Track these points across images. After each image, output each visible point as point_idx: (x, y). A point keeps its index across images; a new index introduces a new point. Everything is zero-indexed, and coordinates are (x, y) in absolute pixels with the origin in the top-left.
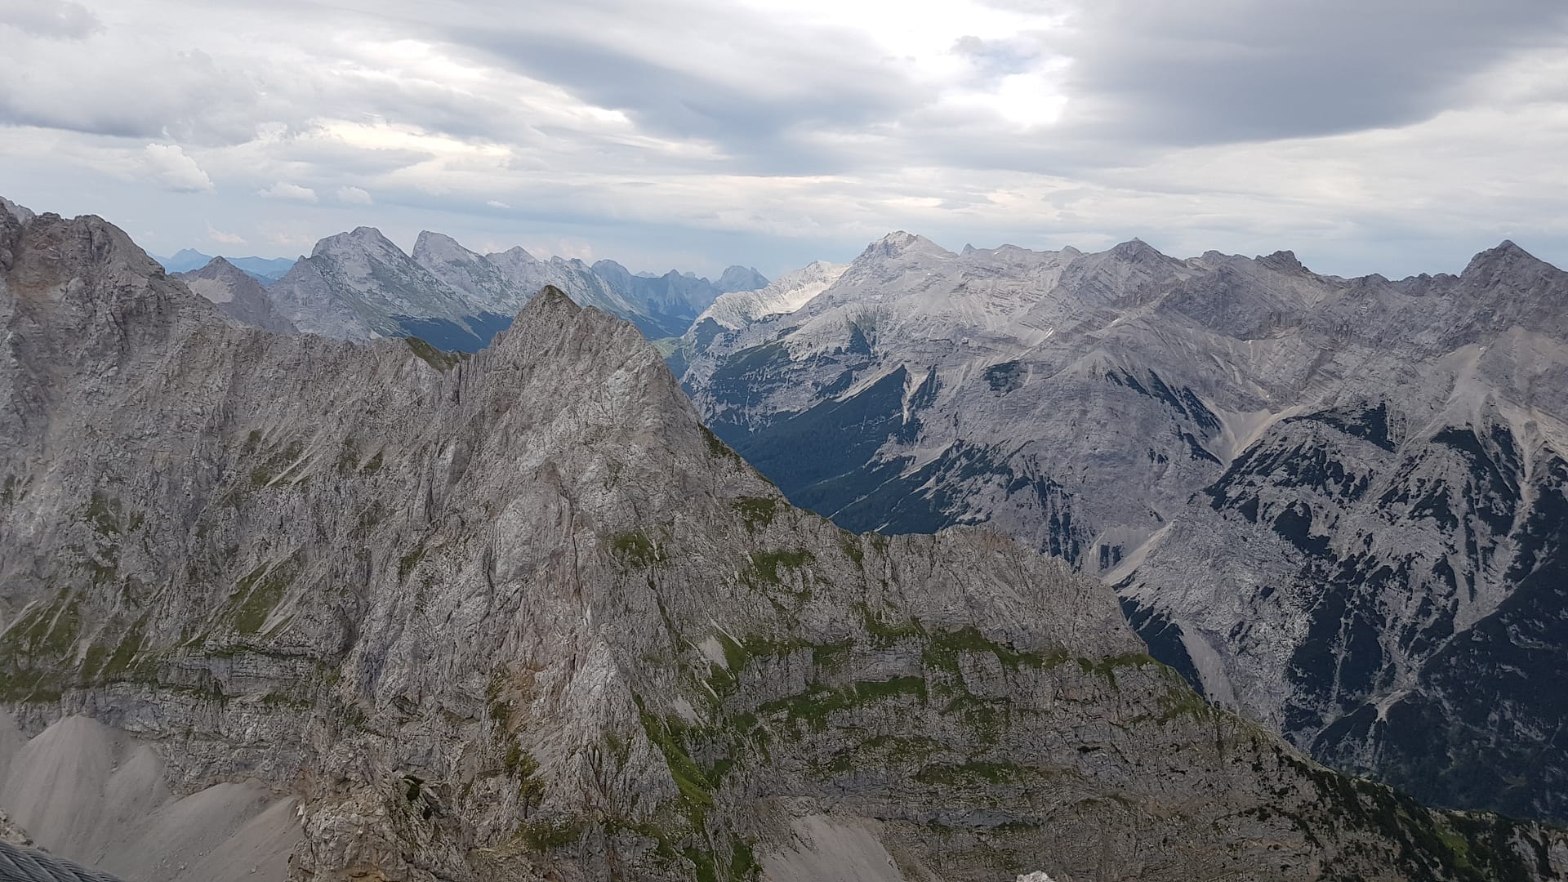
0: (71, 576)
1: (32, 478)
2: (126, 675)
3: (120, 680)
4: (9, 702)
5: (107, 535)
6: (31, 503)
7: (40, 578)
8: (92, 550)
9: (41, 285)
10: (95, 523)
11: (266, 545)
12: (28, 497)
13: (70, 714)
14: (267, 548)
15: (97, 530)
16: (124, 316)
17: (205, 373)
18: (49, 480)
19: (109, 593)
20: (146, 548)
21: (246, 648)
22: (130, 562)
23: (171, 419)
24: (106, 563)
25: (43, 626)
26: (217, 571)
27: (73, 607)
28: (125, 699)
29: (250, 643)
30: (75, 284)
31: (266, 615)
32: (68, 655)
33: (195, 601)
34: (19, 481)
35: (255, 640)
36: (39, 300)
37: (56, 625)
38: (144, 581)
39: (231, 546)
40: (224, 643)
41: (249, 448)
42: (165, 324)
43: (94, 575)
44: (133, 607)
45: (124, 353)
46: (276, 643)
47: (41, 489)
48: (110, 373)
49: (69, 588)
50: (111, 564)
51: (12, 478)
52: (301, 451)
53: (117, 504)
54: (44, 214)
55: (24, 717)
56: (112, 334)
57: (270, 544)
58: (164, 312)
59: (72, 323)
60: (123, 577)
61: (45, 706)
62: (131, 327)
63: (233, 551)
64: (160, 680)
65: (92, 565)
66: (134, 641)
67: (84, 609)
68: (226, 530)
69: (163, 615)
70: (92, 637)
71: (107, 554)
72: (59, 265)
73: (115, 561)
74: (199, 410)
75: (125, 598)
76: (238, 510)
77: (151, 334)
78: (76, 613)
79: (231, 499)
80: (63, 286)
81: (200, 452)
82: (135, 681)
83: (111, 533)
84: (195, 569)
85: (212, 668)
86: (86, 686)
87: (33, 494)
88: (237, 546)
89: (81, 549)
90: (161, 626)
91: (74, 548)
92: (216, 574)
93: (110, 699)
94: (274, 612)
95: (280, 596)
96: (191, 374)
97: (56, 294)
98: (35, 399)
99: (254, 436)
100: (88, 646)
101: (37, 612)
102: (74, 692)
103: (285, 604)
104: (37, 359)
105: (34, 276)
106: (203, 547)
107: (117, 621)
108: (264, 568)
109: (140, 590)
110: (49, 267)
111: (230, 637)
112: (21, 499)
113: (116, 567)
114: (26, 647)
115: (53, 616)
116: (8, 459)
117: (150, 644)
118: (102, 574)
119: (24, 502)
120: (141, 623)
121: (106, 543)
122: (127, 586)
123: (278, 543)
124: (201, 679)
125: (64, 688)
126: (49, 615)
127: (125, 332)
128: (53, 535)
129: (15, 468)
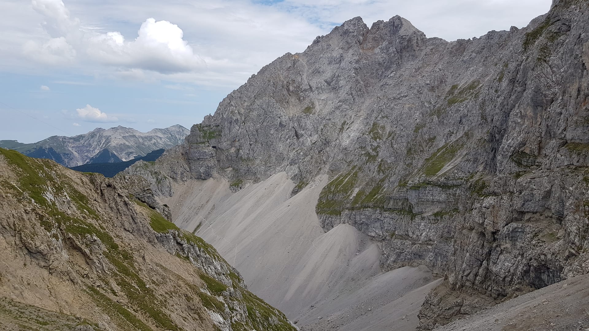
0: (358, 160)
1: (353, 122)
2: (371, 204)
3: (367, 207)
4: (320, 214)
5: (376, 140)
6: (350, 132)
7: (346, 162)
8: (369, 149)
9: (373, 48)
10: (372, 135)
11: (451, 134)
12: (349, 129)
13: (344, 223)
14: (451, 135)
15: (372, 138)
16: (401, 50)
17: (434, 65)
18: (360, 123)
19: (372, 167)
20: (392, 144)
21: (428, 184)
22: (383, 153)
23: (415, 89)
24: (374, 153)
25: (342, 181)
26: (422, 149)
27: (356, 174)
28: (369, 218)
29: (431, 180)
30: (385, 44)
31: (443, 166)
32: (348, 194)
33: (408, 165)
34: (348, 123)
35: (434, 178)
36: (370, 54)
37: (347, 181)
38: (389, 161)
39: (431, 137)
40: (417, 181)
41: (451, 92)
42: (420, 51)
43: (367, 159)
44: (381, 174)
45: (399, 66)
46: (445, 178)
47: (355, 126)
48: (392, 75)
49: (357, 165)
50: (375, 154)
51: (345, 122)
52: (478, 85)
53: (383, 128)
54: (378, 21)
55: (325, 222)
56: (394, 56)
57: (453, 133)
58: (420, 45)
59: (381, 60)
60: (380, 160)
61: (334, 216)
62: (404, 54)
63: (432, 139)
64: (385, 207)
65: (368, 154)
66: (378, 188)
67: (360, 175)
68: (430, 128)
69: (393, 175)
70: (361, 186)
71: (375, 149)
72: (380, 39)
73: (377, 152)
74: (428, 82)
75: (379, 169)
76: (438, 118)
77: (412, 55)
78: (356, 176)
79: (435, 112)
80: (380, 47)
81: (425, 98)
82: (374, 207)
83: (378, 140)
84: (410, 149)
85: (408, 196)
86: (353, 209)
87: (352, 128)
88: (435, 137)
89: (364, 148)
90: (391, 180)
91: (361, 147)
92: (421, 151)
93: (362, 217)
94: (448, 164)
95: (454, 156)
96: (428, 67)
97: (377, 50)
98: (360, 90)
99: (454, 87)
100: (358, 191)
101: (341, 175)
102: (347, 212)
103: (456, 160)
104: (365, 76)
105: (369, 45)
106: (416, 137)
107: (372, 180)
108: (448, 144)
109: (386, 166)
110: (375, 40)
111: (420, 178)
112: (346, 130)
113: (377, 155)
114: (333, 189)
115: (347, 178)
116: (345, 115)
117: (384, 190)
118: (371, 158)
119: (347, 131)
120: (383, 180)
121: (375, 144)
122: (381, 164)
123: (458, 131)
124: (403, 204)
125: (343, 209)
126: (345, 177)
127: (401, 56)
128: (355, 144)
129: (347, 118)
